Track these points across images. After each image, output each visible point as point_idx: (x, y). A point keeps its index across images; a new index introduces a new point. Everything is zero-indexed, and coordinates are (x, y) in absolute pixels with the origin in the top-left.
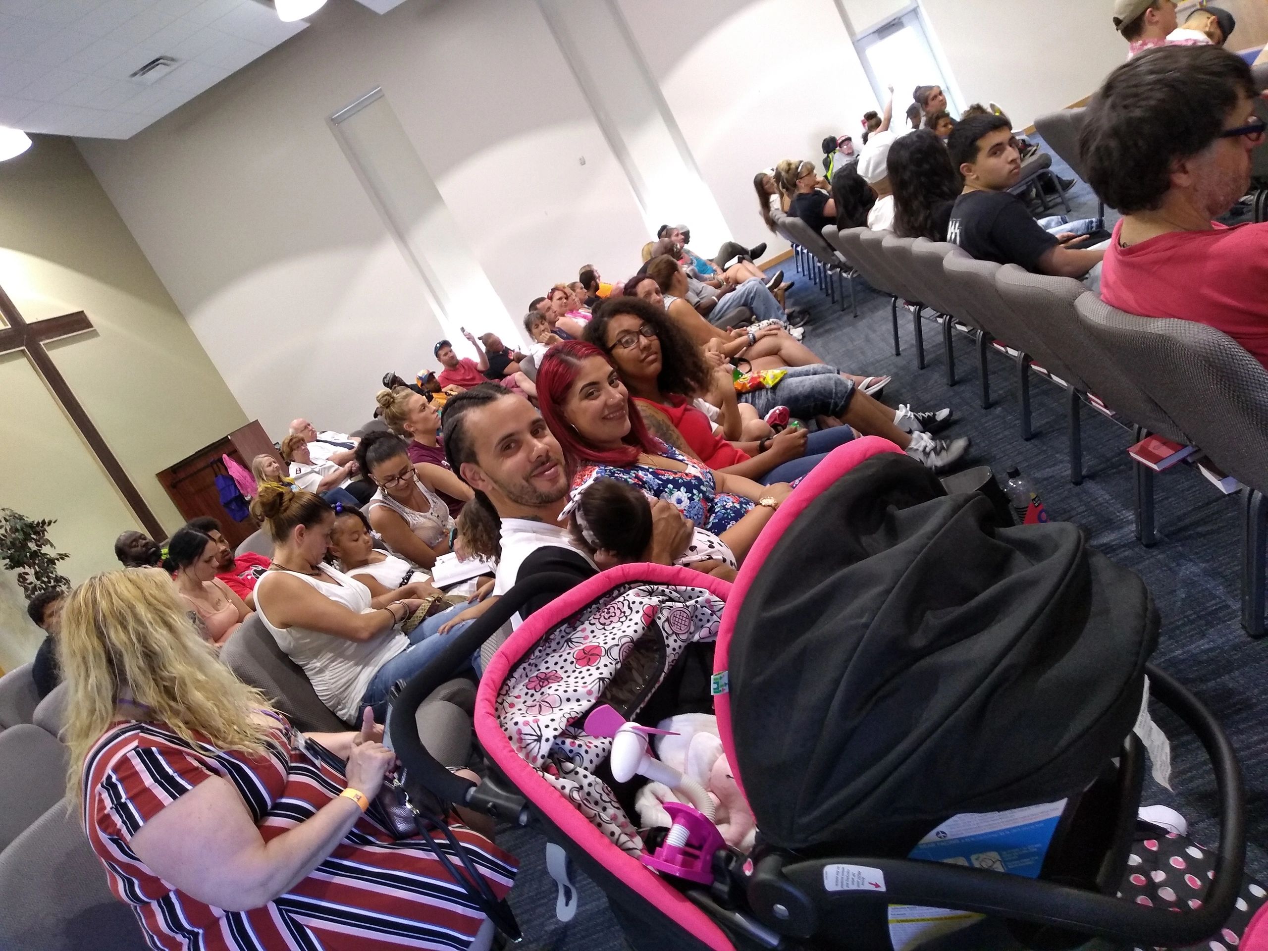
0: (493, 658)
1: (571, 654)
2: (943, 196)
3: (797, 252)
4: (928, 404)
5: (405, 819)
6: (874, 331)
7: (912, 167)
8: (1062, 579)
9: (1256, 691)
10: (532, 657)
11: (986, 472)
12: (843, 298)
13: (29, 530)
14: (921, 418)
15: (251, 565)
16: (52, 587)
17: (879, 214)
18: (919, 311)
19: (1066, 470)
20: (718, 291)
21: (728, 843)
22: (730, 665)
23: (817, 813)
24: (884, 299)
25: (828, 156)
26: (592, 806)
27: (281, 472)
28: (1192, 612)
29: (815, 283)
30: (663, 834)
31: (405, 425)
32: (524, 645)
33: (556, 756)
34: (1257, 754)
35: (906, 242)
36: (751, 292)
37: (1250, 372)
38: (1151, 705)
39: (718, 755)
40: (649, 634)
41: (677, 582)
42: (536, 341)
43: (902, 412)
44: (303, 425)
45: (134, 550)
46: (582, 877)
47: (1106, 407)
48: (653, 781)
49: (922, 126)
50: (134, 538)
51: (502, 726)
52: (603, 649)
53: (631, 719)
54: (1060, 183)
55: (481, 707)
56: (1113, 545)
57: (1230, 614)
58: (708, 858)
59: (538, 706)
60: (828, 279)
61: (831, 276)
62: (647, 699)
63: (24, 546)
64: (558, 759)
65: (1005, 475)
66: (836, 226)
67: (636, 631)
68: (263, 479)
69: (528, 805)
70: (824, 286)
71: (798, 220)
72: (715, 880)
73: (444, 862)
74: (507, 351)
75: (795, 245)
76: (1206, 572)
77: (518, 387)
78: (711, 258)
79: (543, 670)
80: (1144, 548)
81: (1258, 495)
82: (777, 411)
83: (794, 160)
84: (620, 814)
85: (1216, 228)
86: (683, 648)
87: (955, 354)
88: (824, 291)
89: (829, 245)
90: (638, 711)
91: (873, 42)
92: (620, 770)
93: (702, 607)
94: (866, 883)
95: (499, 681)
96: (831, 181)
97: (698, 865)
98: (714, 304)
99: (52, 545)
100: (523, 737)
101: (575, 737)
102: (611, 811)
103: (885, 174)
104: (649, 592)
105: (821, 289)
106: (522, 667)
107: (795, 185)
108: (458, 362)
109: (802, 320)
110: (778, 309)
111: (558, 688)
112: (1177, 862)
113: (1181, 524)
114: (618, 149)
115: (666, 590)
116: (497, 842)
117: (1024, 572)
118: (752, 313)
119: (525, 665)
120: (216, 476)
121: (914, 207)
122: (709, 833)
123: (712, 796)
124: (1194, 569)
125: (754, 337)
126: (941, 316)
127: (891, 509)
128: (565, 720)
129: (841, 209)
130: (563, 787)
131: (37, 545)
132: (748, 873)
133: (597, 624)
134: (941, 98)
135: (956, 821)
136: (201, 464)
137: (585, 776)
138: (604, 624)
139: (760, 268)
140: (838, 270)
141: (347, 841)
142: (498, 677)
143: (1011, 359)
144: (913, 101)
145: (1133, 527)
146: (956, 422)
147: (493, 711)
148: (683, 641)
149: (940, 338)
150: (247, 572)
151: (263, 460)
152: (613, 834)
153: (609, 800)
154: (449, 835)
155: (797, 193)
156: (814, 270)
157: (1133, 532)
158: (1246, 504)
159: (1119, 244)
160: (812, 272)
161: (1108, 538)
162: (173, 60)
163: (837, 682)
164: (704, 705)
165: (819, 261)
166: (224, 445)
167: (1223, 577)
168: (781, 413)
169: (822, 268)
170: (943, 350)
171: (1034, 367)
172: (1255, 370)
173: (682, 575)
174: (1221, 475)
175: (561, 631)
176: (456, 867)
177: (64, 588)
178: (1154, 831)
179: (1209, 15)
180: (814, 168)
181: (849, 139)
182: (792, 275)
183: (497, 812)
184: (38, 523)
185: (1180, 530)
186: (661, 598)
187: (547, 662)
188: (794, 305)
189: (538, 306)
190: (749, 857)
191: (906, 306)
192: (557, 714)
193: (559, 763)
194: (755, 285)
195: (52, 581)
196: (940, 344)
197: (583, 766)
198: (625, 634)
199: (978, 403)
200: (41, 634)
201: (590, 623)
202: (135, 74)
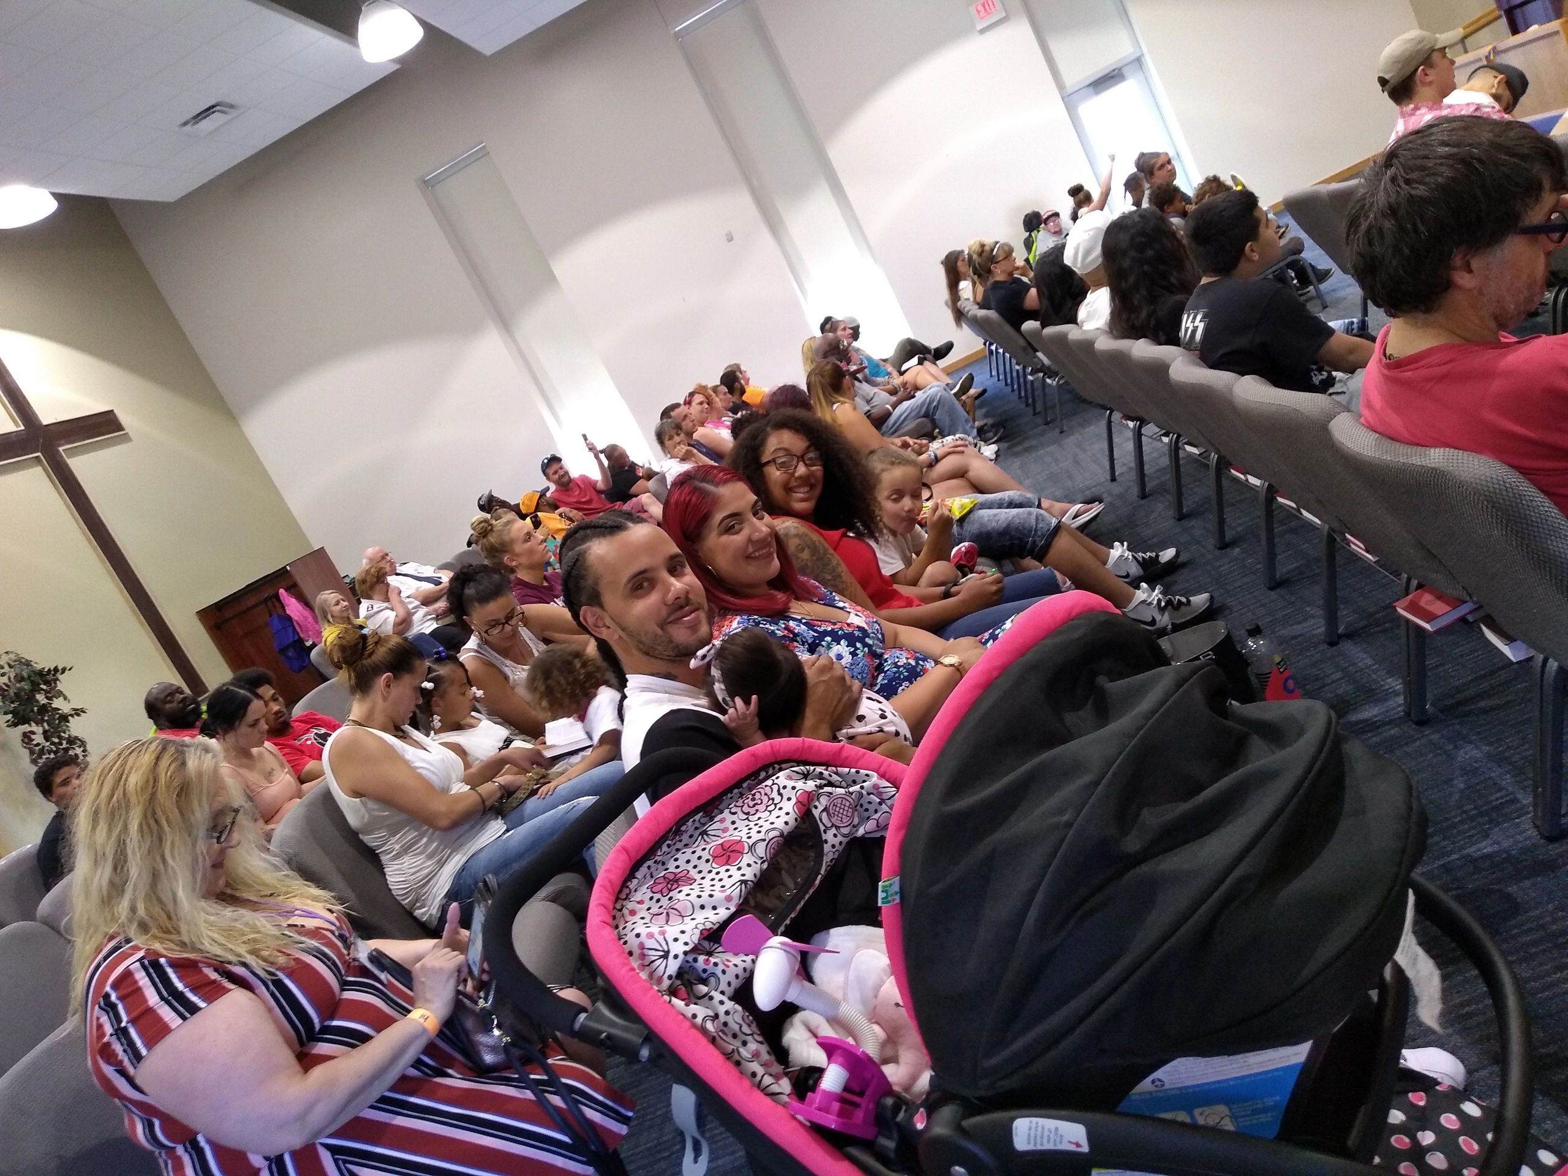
0: (611, 854)
1: (707, 850)
2: (1170, 289)
3: (991, 352)
4: (1149, 542)
5: (493, 1049)
6: (1084, 450)
7: (1133, 253)
8: (1308, 770)
9: (1550, 907)
10: (659, 853)
11: (1219, 629)
12: (1046, 409)
13: (38, 679)
14: (1141, 559)
15: (311, 728)
16: (63, 749)
17: (1092, 309)
18: (1140, 427)
19: (1317, 626)
20: (894, 399)
21: (896, 1088)
22: (903, 870)
23: (1007, 1053)
24: (1097, 411)
25: (1030, 236)
26: (729, 1039)
27: (350, 612)
28: (1472, 806)
29: (1013, 390)
30: (817, 1075)
31: (506, 559)
32: (651, 838)
33: (686, 976)
34: (1551, 985)
35: (1124, 344)
36: (933, 401)
37: (1542, 516)
38: (1416, 923)
39: (885, 978)
40: (803, 826)
41: (838, 764)
42: (669, 456)
43: (1118, 551)
44: (381, 554)
45: (168, 706)
46: (715, 1126)
47: (1367, 551)
48: (804, 1010)
49: (1145, 204)
50: (169, 691)
51: (620, 939)
52: (746, 844)
53: (779, 933)
54: (1315, 273)
55: (595, 915)
56: (1376, 722)
57: (1521, 809)
58: (871, 1106)
59: (665, 914)
60: (1029, 386)
61: (1032, 382)
62: (799, 907)
63: (31, 699)
64: (689, 980)
65: (1243, 632)
66: (1039, 322)
67: (786, 823)
68: (329, 621)
69: (651, 1037)
70: (1023, 394)
71: (992, 314)
72: (879, 1133)
73: (542, 1103)
74: (633, 466)
75: (988, 342)
76: (1490, 757)
77: (646, 511)
78: (885, 358)
79: (672, 869)
80: (1414, 726)
81: (1553, 665)
82: (963, 549)
83: (989, 240)
84: (764, 1049)
85: (1503, 340)
86: (843, 845)
87: (1183, 481)
88: (1024, 399)
89: (1030, 344)
90: (788, 922)
91: (1086, 98)
92: (765, 996)
93: (869, 794)
94: (1065, 1141)
95: (618, 883)
96: (1033, 266)
97: (859, 1115)
98: (888, 414)
99: (65, 698)
100: (646, 952)
101: (710, 954)
102: (753, 1046)
103: (1100, 260)
104: (803, 774)
105: (1020, 397)
106: (646, 865)
107: (989, 271)
108: (570, 480)
109: (995, 435)
110: (967, 421)
111: (690, 892)
112: (1449, 1121)
113: (1460, 697)
114: (774, 223)
115: (824, 772)
116: (609, 1078)
117: (1262, 762)
118: (935, 426)
119: (649, 863)
120: (271, 615)
121: (1136, 303)
122: (873, 1077)
123: (876, 1028)
124: (1475, 753)
125: (936, 456)
126: (1166, 435)
127: (1102, 680)
128: (697, 932)
129: (1046, 303)
130: (694, 1016)
131: (47, 698)
132: (920, 1126)
133: (740, 813)
134: (1170, 167)
135: (1176, 1067)
136: (251, 601)
137: (722, 1003)
138: (748, 814)
139: (944, 370)
140: (1041, 375)
141: (413, 1072)
142: (617, 878)
143: (1252, 489)
144: (1133, 169)
145: (1400, 700)
146: (1184, 565)
147: (610, 920)
148: (844, 836)
149: (1165, 461)
150: (305, 737)
151: (329, 597)
152: (754, 1074)
153: (750, 1032)
154: (547, 1069)
155: (991, 280)
156: (1011, 373)
157: (1400, 705)
158: (1538, 675)
159: (1385, 355)
160: (1009, 376)
161: (1369, 713)
162: (232, 106)
163: (1033, 892)
164: (869, 916)
165: (1018, 364)
166: (281, 577)
167: (1510, 764)
168: (968, 551)
169: (1021, 372)
170: (1168, 476)
171: (1280, 500)
172: (1549, 514)
173: (844, 754)
174: (1509, 639)
175: (694, 821)
176: (557, 1108)
177: (79, 751)
178: (1422, 1081)
179: (1496, 74)
180: (1012, 251)
181: (1057, 215)
182: (984, 379)
183: (612, 1045)
184: (49, 670)
185: (1459, 703)
186: (818, 782)
187: (676, 860)
188: (986, 416)
189: (673, 414)
190: (921, 1105)
191: (1124, 421)
192: (689, 925)
193: (689, 985)
194: (938, 392)
195: (64, 742)
196: (1164, 468)
197: (719, 990)
198: (773, 826)
199: (1211, 542)
200: (50, 810)
201: (730, 812)
202: (185, 124)
